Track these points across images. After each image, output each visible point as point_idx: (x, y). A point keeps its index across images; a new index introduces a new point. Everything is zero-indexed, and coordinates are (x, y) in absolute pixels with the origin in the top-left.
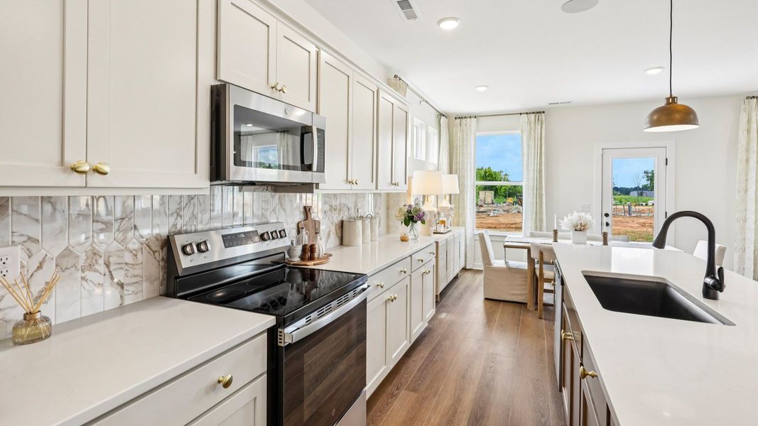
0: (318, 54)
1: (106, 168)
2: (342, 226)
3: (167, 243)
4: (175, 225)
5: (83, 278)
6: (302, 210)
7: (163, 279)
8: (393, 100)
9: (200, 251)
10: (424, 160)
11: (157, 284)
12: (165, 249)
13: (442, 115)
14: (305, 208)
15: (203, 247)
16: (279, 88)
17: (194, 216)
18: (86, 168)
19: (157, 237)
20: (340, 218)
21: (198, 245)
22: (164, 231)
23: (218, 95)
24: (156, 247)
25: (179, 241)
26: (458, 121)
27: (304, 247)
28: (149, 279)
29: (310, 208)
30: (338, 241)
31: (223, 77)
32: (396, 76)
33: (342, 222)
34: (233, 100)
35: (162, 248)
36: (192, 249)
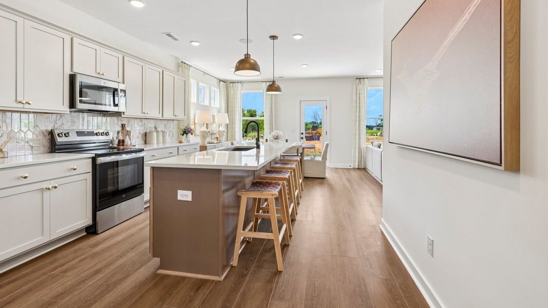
0: (123, 58)
1: (30, 102)
2: (146, 135)
3: (51, 133)
4: (54, 127)
5: (17, 142)
6: (121, 125)
7: (49, 147)
8: (174, 75)
9: (65, 136)
10: (208, 104)
11: (46, 148)
12: (50, 135)
13: (220, 80)
14: (122, 125)
15: (67, 135)
16: (101, 73)
17: (63, 124)
18: (24, 102)
19: (46, 131)
20: (145, 131)
21: (65, 134)
22: (50, 129)
23: (72, 78)
24: (46, 134)
25: (56, 132)
26: (232, 84)
27: (119, 141)
28: (43, 146)
29: (125, 125)
30: (143, 142)
31: (75, 70)
32: (182, 62)
33: (146, 133)
34: (79, 80)
35: (49, 135)
36: (62, 134)
